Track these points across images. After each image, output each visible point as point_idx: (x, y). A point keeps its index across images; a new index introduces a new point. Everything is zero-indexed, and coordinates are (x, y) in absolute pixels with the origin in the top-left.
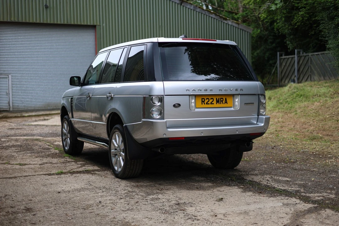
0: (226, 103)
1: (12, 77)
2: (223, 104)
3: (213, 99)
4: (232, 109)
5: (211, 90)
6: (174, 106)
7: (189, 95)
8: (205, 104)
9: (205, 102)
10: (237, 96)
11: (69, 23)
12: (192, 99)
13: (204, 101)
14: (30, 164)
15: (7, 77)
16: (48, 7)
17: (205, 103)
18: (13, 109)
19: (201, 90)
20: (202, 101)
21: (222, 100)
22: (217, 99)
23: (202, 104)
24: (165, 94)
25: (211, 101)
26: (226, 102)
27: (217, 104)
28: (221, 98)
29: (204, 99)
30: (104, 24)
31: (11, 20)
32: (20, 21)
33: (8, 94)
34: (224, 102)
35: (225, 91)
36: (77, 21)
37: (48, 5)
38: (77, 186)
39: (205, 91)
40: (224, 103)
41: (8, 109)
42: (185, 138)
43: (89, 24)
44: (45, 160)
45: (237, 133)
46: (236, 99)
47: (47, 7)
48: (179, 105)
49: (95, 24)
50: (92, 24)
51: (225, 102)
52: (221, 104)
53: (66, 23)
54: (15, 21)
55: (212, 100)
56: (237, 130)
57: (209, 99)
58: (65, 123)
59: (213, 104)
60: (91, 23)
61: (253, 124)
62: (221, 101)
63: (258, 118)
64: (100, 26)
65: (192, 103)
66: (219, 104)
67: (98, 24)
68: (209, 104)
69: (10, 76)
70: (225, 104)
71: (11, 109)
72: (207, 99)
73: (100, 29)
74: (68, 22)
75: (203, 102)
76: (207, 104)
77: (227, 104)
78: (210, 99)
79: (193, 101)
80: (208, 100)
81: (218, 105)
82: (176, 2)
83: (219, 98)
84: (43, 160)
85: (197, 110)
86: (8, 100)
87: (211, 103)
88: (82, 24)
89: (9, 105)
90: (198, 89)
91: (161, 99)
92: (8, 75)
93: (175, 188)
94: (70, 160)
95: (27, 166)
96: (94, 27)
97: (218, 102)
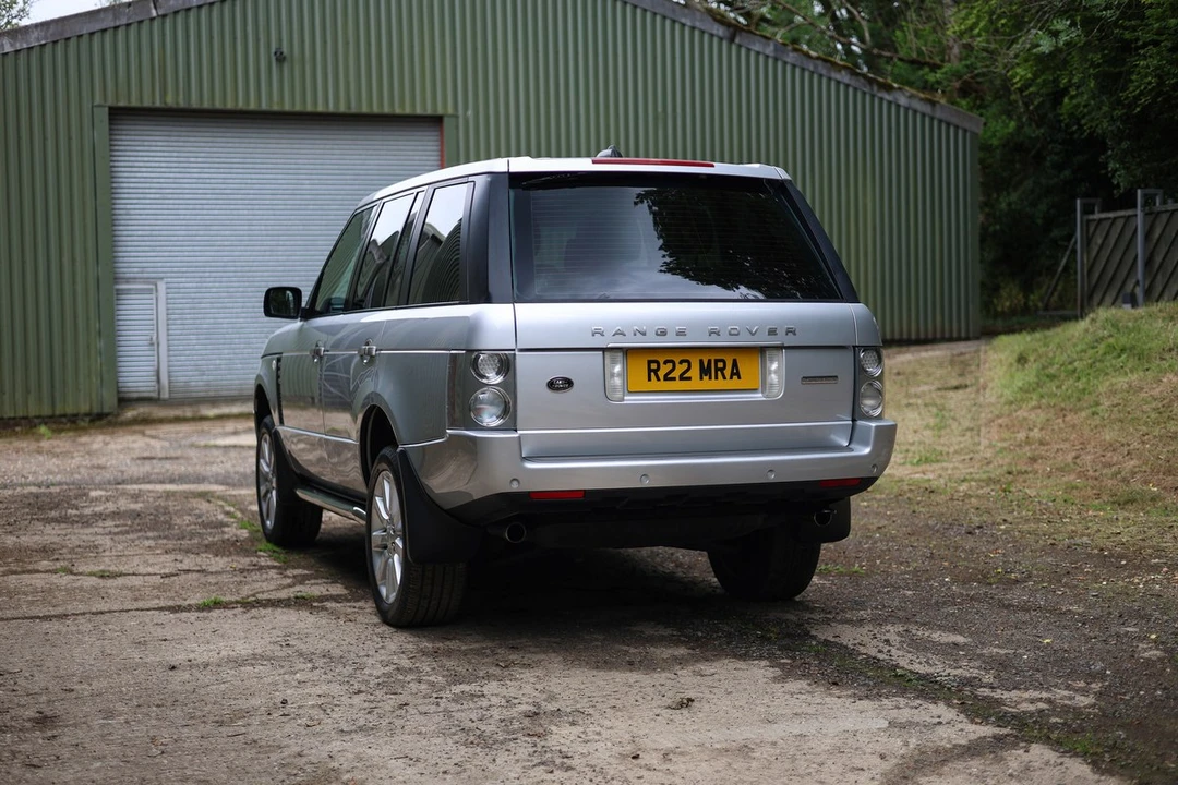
0: (735, 377)
1: (168, 288)
2: (725, 378)
3: (688, 362)
4: (758, 396)
5: (681, 333)
6: (551, 385)
7: (604, 350)
8: (658, 379)
9: (661, 374)
10: (775, 352)
11: (354, 110)
12: (614, 362)
13: (656, 371)
14: (134, 574)
15: (151, 289)
16: (284, 58)
17: (662, 377)
18: (170, 392)
19: (644, 334)
20: (650, 370)
21: (720, 365)
22: (701, 361)
23: (650, 379)
24: (520, 346)
25: (680, 369)
26: (736, 373)
27: (701, 379)
28: (717, 361)
29: (657, 362)
30: (470, 113)
31: (165, 103)
32: (195, 104)
33: (154, 344)
34: (728, 372)
35: (730, 334)
36: (381, 104)
37: (285, 50)
38: (242, 649)
39: (657, 334)
40: (728, 376)
41: (155, 395)
42: (585, 492)
43: (419, 111)
44: (189, 562)
45: (772, 477)
46: (772, 361)
47: (281, 58)
48: (569, 383)
49: (440, 111)
50: (429, 112)
51: (732, 374)
52: (716, 378)
53: (342, 109)
54: (177, 103)
55: (685, 366)
56: (771, 467)
57: (673, 362)
58: (266, 440)
59: (689, 379)
60: (425, 109)
61: (838, 448)
62: (717, 369)
63: (853, 427)
64: (457, 117)
65: (612, 375)
66: (710, 378)
67: (450, 111)
68: (674, 379)
69: (162, 286)
70: (731, 378)
71: (165, 395)
72: (665, 363)
73: (457, 127)
74: (349, 108)
75: (652, 372)
76: (666, 378)
77: (739, 378)
78: (677, 362)
79: (618, 369)
80: (670, 366)
81: (707, 383)
82: (715, 32)
83: (710, 361)
84: (181, 562)
85: (630, 399)
86: (156, 363)
87: (682, 378)
88: (398, 111)
89: (158, 381)
90: (636, 328)
91: (506, 364)
92: (154, 281)
93: (555, 662)
94: (269, 563)
95: (120, 581)
96: (436, 121)
97: (705, 371)
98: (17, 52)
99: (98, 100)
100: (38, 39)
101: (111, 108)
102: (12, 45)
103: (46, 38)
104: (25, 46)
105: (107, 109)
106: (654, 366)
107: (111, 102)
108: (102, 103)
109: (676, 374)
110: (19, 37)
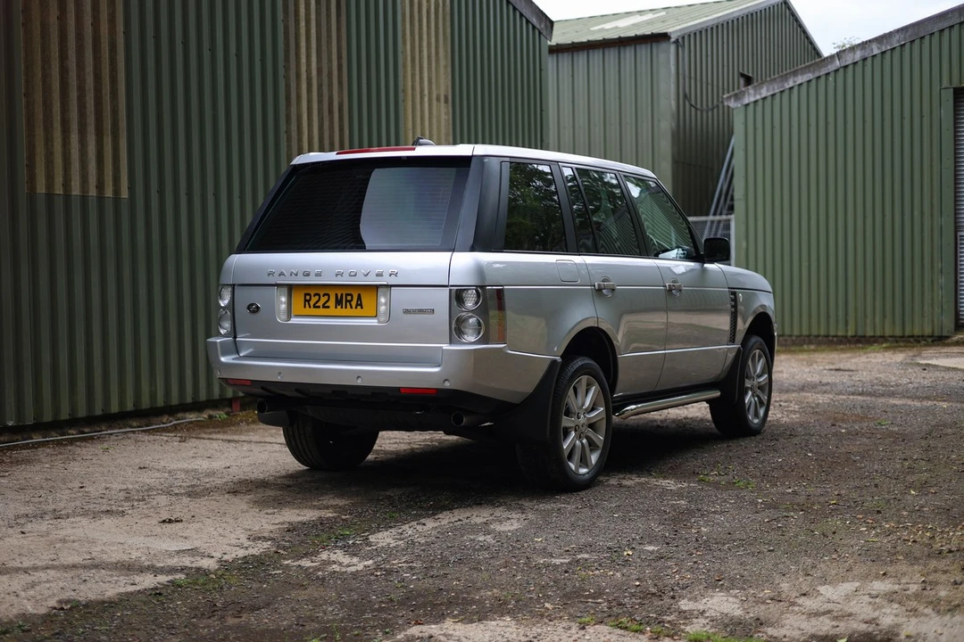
0: (359, 307)
2: (351, 307)
3: (328, 295)
4: (373, 322)
5: (318, 275)
6: (249, 309)
8: (310, 307)
9: (312, 303)
10: (383, 289)
12: (282, 294)
13: (309, 301)
17: (311, 305)
19: (296, 275)
20: (306, 300)
21: (349, 298)
22: (336, 295)
23: (305, 307)
24: (241, 282)
25: (324, 299)
26: (360, 304)
27: (336, 307)
28: (347, 295)
29: (310, 295)
34: (354, 303)
35: (350, 275)
39: (304, 275)
40: (354, 306)
45: (359, 382)
46: (381, 296)
48: (258, 308)
51: (357, 305)
52: (346, 307)
55: (326, 297)
56: (359, 374)
57: (319, 295)
59: (328, 307)
62: (347, 301)
65: (281, 303)
66: (342, 307)
68: (319, 307)
70: (356, 308)
72: (315, 295)
75: (307, 302)
76: (315, 307)
77: (362, 308)
78: (322, 295)
79: (284, 299)
80: (317, 297)
81: (339, 311)
83: (342, 295)
85: (294, 321)
87: (324, 307)
90: (292, 270)
97: (339, 302)
98: (883, 53)
99: (945, 84)
100: (899, 41)
101: (955, 89)
102: (879, 48)
103: (905, 39)
104: (889, 48)
105: (952, 90)
106: (308, 298)
107: (956, 84)
108: (948, 86)
109: (320, 304)
110: (885, 41)
